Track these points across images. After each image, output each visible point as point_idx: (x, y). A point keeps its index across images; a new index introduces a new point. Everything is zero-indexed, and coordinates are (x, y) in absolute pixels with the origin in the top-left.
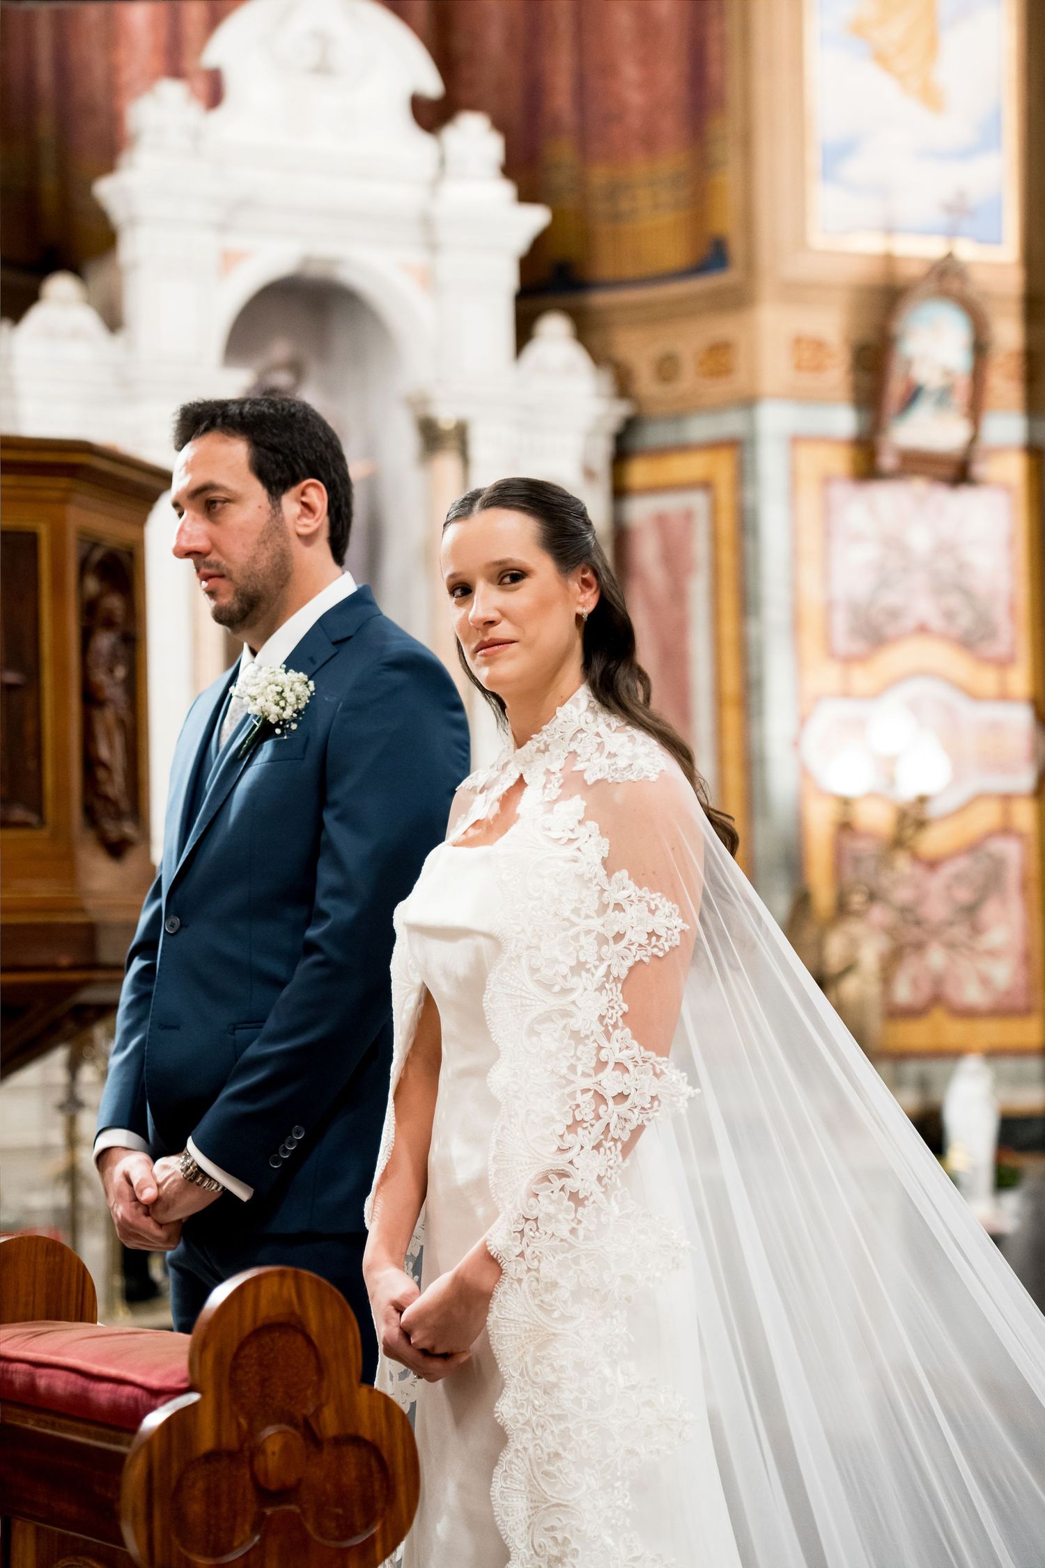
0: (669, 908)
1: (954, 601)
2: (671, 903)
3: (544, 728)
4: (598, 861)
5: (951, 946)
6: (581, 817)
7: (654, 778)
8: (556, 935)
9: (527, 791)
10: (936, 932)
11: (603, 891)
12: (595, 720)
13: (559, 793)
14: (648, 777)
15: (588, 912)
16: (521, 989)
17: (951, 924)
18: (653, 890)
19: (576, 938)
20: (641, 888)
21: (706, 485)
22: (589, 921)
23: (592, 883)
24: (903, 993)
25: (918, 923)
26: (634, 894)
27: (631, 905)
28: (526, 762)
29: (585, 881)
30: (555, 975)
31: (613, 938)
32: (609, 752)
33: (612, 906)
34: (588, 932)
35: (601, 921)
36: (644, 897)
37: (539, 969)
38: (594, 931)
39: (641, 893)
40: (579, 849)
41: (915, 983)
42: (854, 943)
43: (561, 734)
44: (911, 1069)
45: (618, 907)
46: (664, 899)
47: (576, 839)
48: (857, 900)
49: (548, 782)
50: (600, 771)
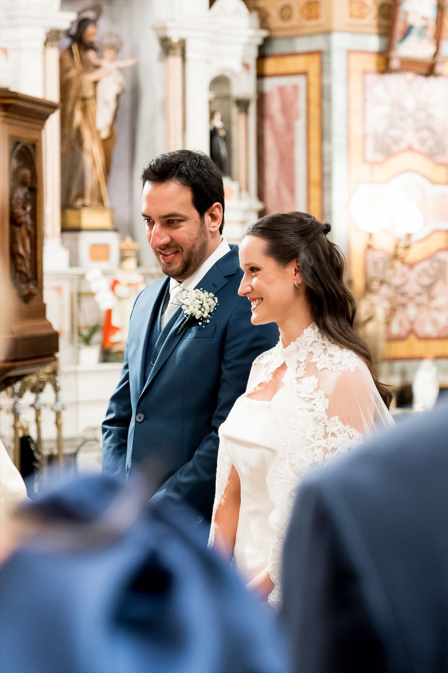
0: (358, 436)
1: (426, 134)
2: (359, 433)
3: (297, 339)
4: (324, 411)
5: (419, 305)
6: (316, 387)
7: (353, 370)
8: (303, 448)
9: (288, 370)
10: (411, 299)
11: (326, 426)
12: (322, 337)
13: (304, 373)
14: (350, 370)
15: (319, 437)
16: (285, 475)
17: (419, 294)
18: (351, 427)
19: (313, 449)
20: (345, 425)
21: (305, 73)
22: (320, 441)
23: (321, 422)
24: (395, 329)
25: (403, 294)
26: (341, 428)
27: (340, 434)
28: (288, 356)
29: (317, 421)
30: (302, 468)
31: (331, 450)
32: (330, 354)
33: (330, 434)
34: (319, 447)
35: (325, 441)
36: (347, 430)
37: (294, 465)
38: (322, 446)
39: (345, 428)
40: (315, 404)
41: (401, 324)
42: (373, 306)
43: (305, 343)
44: (398, 366)
45: (333, 434)
46: (356, 431)
47: (314, 399)
48: (375, 285)
49: (299, 366)
50: (325, 363)
